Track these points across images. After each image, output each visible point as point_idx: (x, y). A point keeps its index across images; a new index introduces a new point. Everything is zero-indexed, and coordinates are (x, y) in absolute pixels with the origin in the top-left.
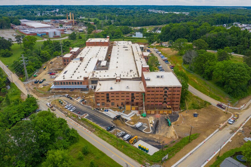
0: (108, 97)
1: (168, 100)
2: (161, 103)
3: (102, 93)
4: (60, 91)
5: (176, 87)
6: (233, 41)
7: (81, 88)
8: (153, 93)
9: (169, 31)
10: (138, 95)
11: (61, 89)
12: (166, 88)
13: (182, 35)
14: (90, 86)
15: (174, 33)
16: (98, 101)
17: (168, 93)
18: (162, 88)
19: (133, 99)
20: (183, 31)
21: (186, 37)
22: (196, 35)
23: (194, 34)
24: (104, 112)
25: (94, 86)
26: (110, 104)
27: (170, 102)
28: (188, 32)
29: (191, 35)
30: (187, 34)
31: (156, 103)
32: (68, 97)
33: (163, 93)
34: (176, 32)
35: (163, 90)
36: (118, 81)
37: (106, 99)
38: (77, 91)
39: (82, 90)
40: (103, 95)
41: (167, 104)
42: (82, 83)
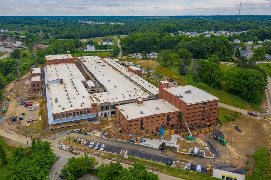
0: (142, 124)
1: (206, 116)
2: (199, 121)
3: (135, 120)
4: (62, 126)
5: (213, 101)
6: (209, 49)
7: (88, 119)
8: (193, 111)
9: (133, 43)
10: (173, 116)
11: (63, 123)
12: (205, 103)
13: (149, 45)
14: (100, 114)
15: (139, 44)
16: (131, 131)
17: (207, 108)
18: (201, 103)
19: (168, 121)
20: (150, 41)
21: (154, 47)
22: (165, 45)
23: (162, 45)
24: (142, 144)
25: (105, 113)
26: (144, 131)
27: (208, 118)
28: (155, 42)
29: (159, 45)
30: (154, 45)
31: (195, 122)
32: (80, 132)
33: (202, 109)
34: (141, 43)
35: (201, 106)
36: (141, 103)
37: (140, 127)
38: (85, 123)
39: (90, 120)
40: (136, 122)
41: (205, 121)
42: (89, 111)
